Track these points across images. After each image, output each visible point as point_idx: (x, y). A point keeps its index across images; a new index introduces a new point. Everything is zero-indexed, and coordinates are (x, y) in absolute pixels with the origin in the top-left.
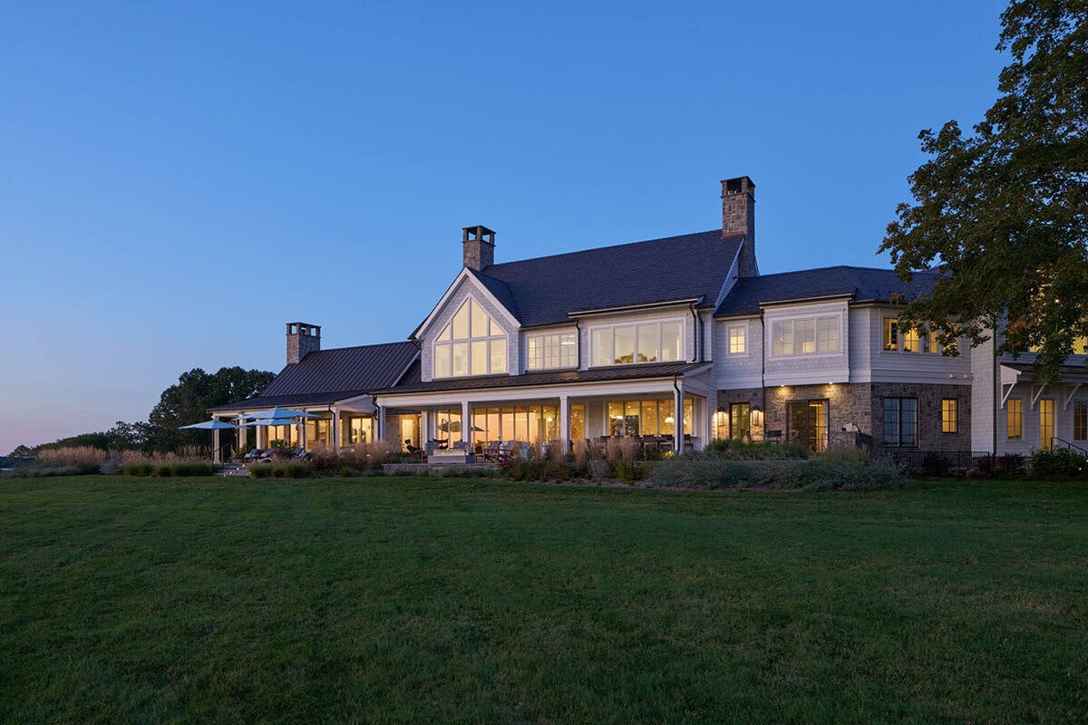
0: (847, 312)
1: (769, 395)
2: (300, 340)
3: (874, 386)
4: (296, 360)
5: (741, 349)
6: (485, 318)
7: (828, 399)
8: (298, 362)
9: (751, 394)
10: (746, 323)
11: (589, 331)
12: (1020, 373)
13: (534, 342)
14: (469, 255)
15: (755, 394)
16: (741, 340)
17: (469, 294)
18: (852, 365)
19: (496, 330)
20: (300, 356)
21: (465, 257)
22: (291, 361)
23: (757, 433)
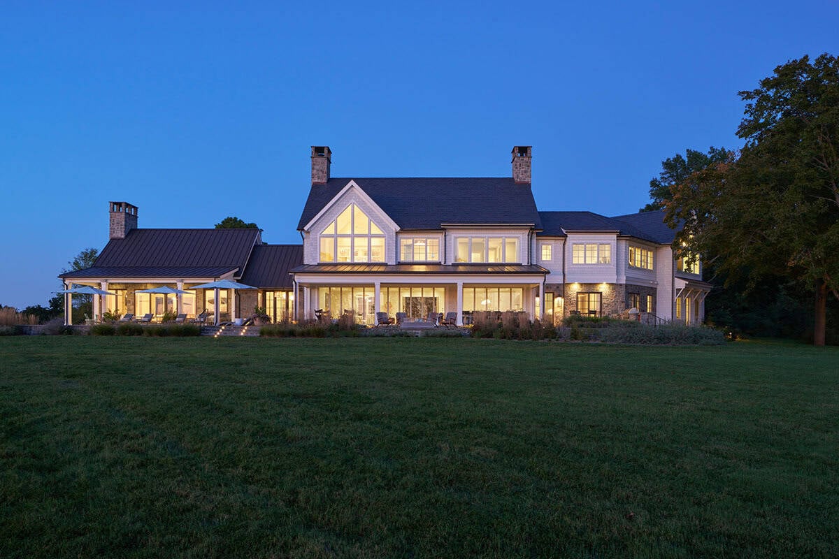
0: (616, 241)
1: (567, 288)
2: (126, 218)
3: (626, 285)
4: (120, 234)
5: (549, 258)
6: (366, 219)
7: (601, 293)
8: (123, 237)
9: (555, 287)
10: (553, 242)
11: (453, 238)
12: (687, 283)
13: (406, 241)
14: (317, 167)
15: (558, 287)
16: (549, 252)
17: (353, 201)
18: (618, 273)
19: (375, 230)
20: (125, 232)
21: (313, 169)
22: (115, 235)
23: (559, 312)
